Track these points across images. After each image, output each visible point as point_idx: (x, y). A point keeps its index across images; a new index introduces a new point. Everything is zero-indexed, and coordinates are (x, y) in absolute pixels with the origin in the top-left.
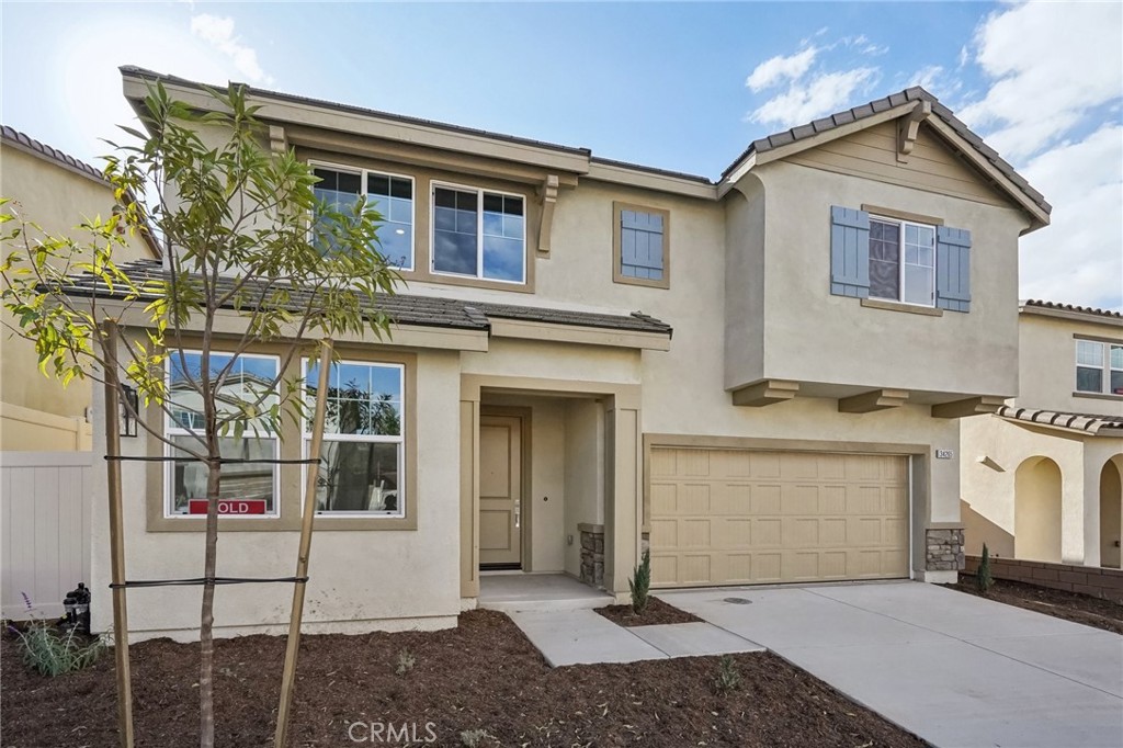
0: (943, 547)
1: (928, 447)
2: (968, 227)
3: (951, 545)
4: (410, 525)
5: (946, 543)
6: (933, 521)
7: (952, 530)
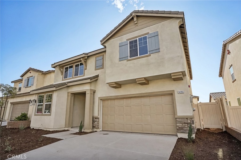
0: (184, 124)
1: (174, 91)
2: (158, 30)
3: (188, 124)
4: (50, 115)
5: (185, 123)
6: (178, 115)
7: (187, 118)
